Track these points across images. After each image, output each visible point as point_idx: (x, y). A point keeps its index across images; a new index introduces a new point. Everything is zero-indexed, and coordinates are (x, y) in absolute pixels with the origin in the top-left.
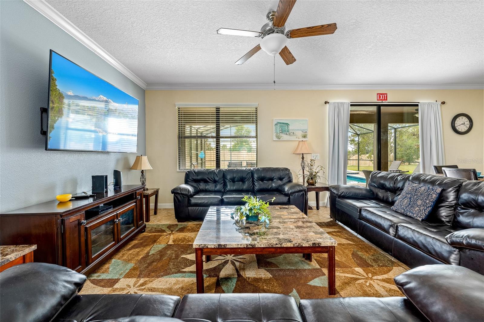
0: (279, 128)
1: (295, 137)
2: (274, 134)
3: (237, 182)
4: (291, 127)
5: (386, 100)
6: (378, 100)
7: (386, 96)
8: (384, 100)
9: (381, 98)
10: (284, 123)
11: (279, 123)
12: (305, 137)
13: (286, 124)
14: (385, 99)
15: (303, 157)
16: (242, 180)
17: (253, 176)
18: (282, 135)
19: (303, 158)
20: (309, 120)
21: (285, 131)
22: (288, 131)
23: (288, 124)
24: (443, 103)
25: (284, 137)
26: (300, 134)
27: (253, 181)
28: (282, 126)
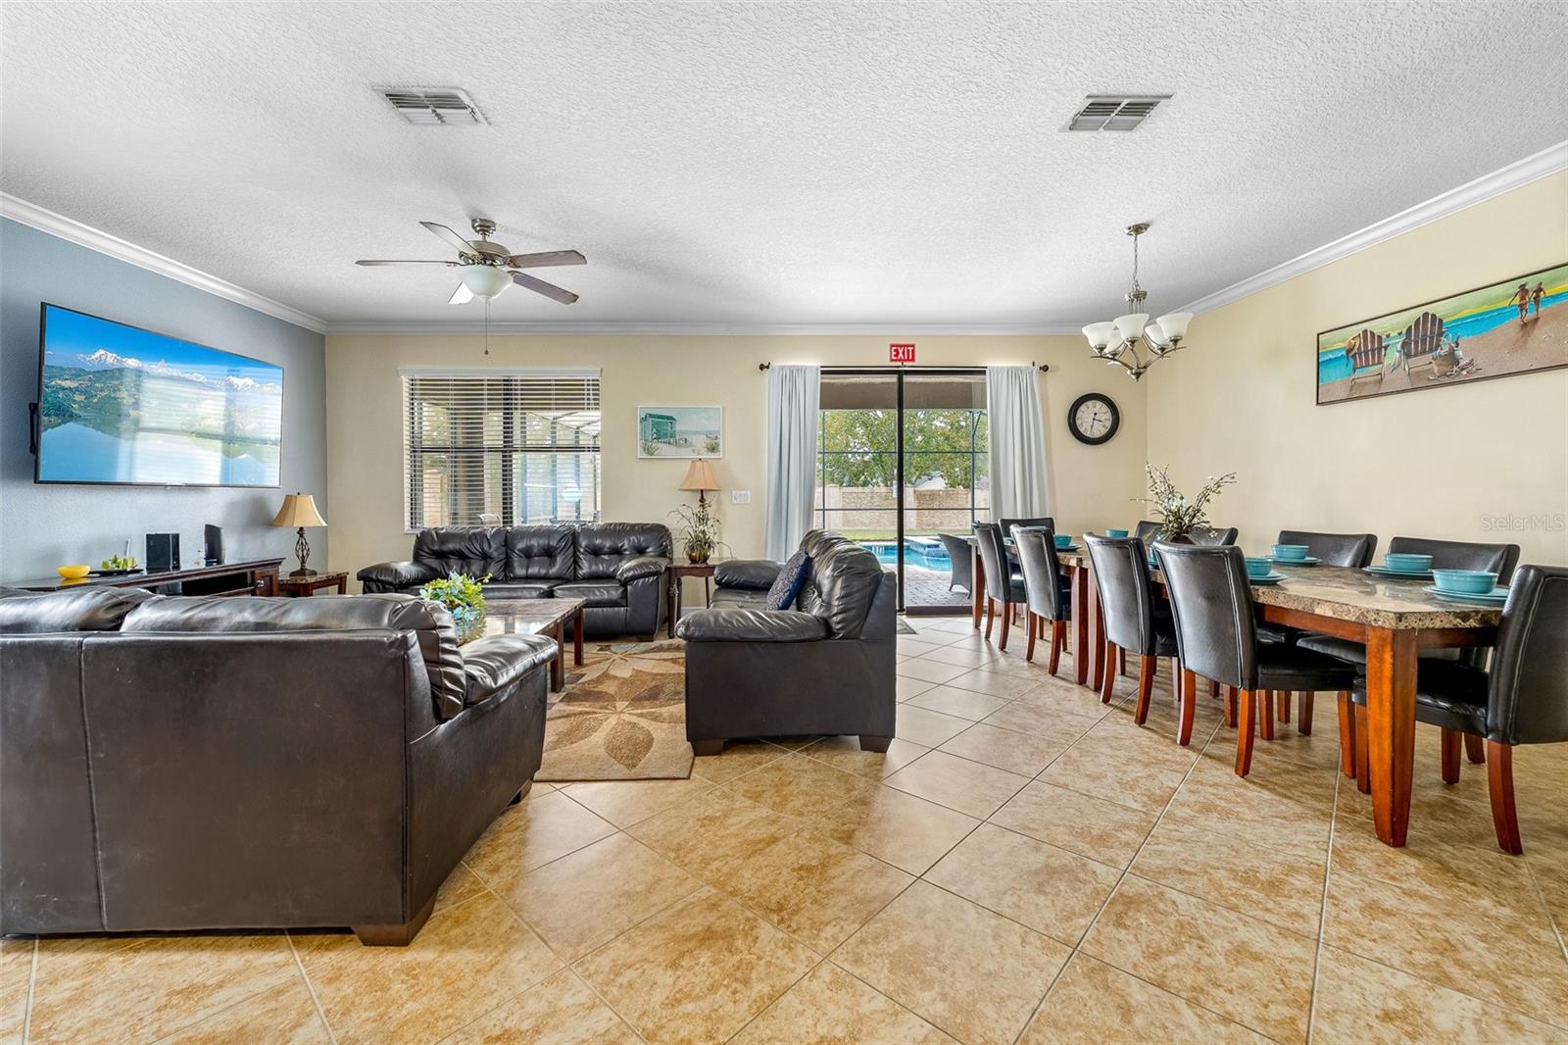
0: (650, 426)
1: (690, 449)
2: (639, 443)
3: (536, 558)
4: (678, 427)
5: (913, 360)
6: (892, 360)
7: (913, 351)
8: (908, 360)
9: (901, 355)
10: (662, 417)
11: (650, 416)
12: (713, 449)
13: (668, 418)
14: (911, 357)
15: (702, 497)
16: (549, 553)
17: (575, 543)
18: (660, 445)
19: (702, 500)
20: (724, 408)
21: (666, 435)
22: (673, 436)
23: (672, 418)
24: (1045, 368)
25: (664, 449)
26: (700, 442)
27: (575, 555)
28: (657, 423)
